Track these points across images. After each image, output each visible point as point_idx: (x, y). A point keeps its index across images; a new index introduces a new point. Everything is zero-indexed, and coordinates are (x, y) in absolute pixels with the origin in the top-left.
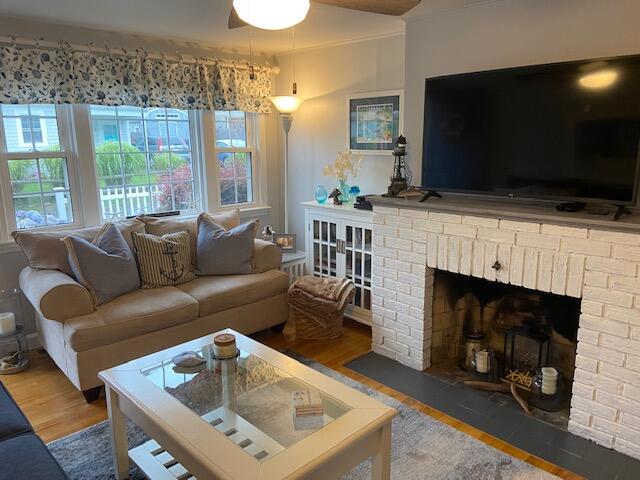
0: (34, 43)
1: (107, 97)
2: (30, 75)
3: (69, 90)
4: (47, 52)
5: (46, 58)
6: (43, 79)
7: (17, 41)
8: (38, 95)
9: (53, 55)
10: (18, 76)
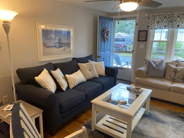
0: (163, 14)
1: (180, 26)
2: (161, 22)
3: (169, 25)
4: (166, 16)
5: (165, 17)
6: (163, 23)
7: (159, 14)
8: (161, 27)
9: (167, 16)
10: (158, 23)
